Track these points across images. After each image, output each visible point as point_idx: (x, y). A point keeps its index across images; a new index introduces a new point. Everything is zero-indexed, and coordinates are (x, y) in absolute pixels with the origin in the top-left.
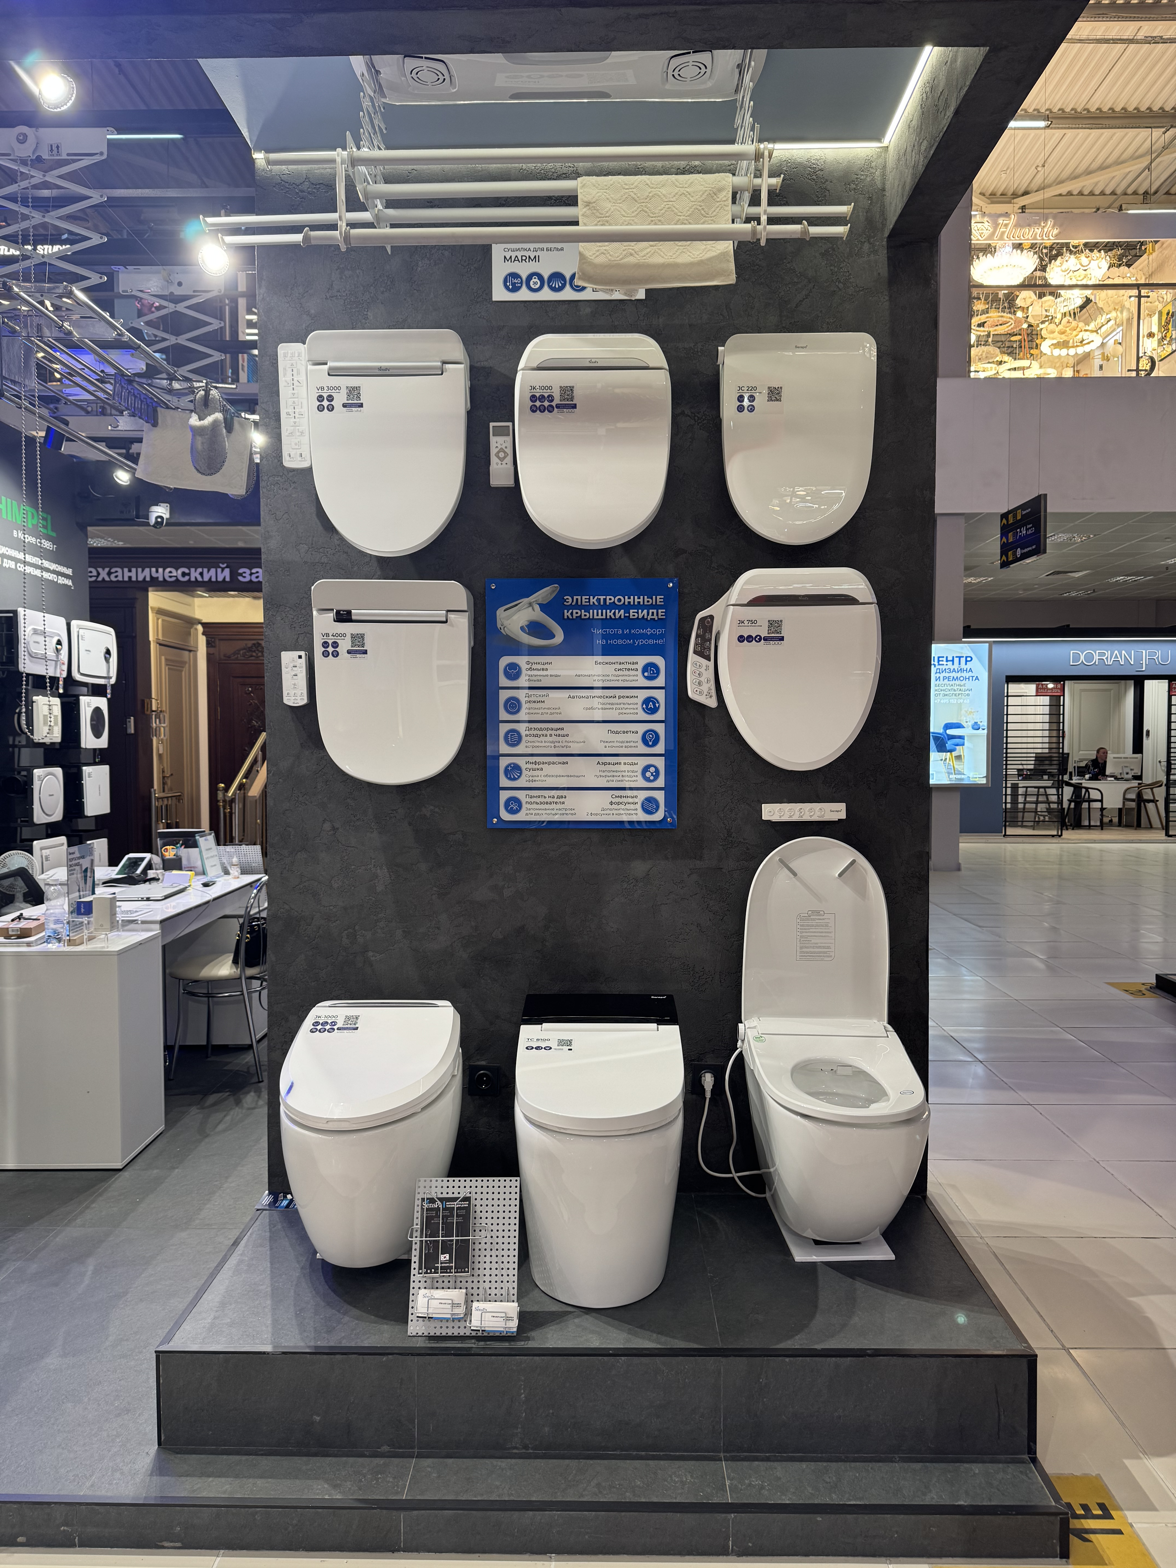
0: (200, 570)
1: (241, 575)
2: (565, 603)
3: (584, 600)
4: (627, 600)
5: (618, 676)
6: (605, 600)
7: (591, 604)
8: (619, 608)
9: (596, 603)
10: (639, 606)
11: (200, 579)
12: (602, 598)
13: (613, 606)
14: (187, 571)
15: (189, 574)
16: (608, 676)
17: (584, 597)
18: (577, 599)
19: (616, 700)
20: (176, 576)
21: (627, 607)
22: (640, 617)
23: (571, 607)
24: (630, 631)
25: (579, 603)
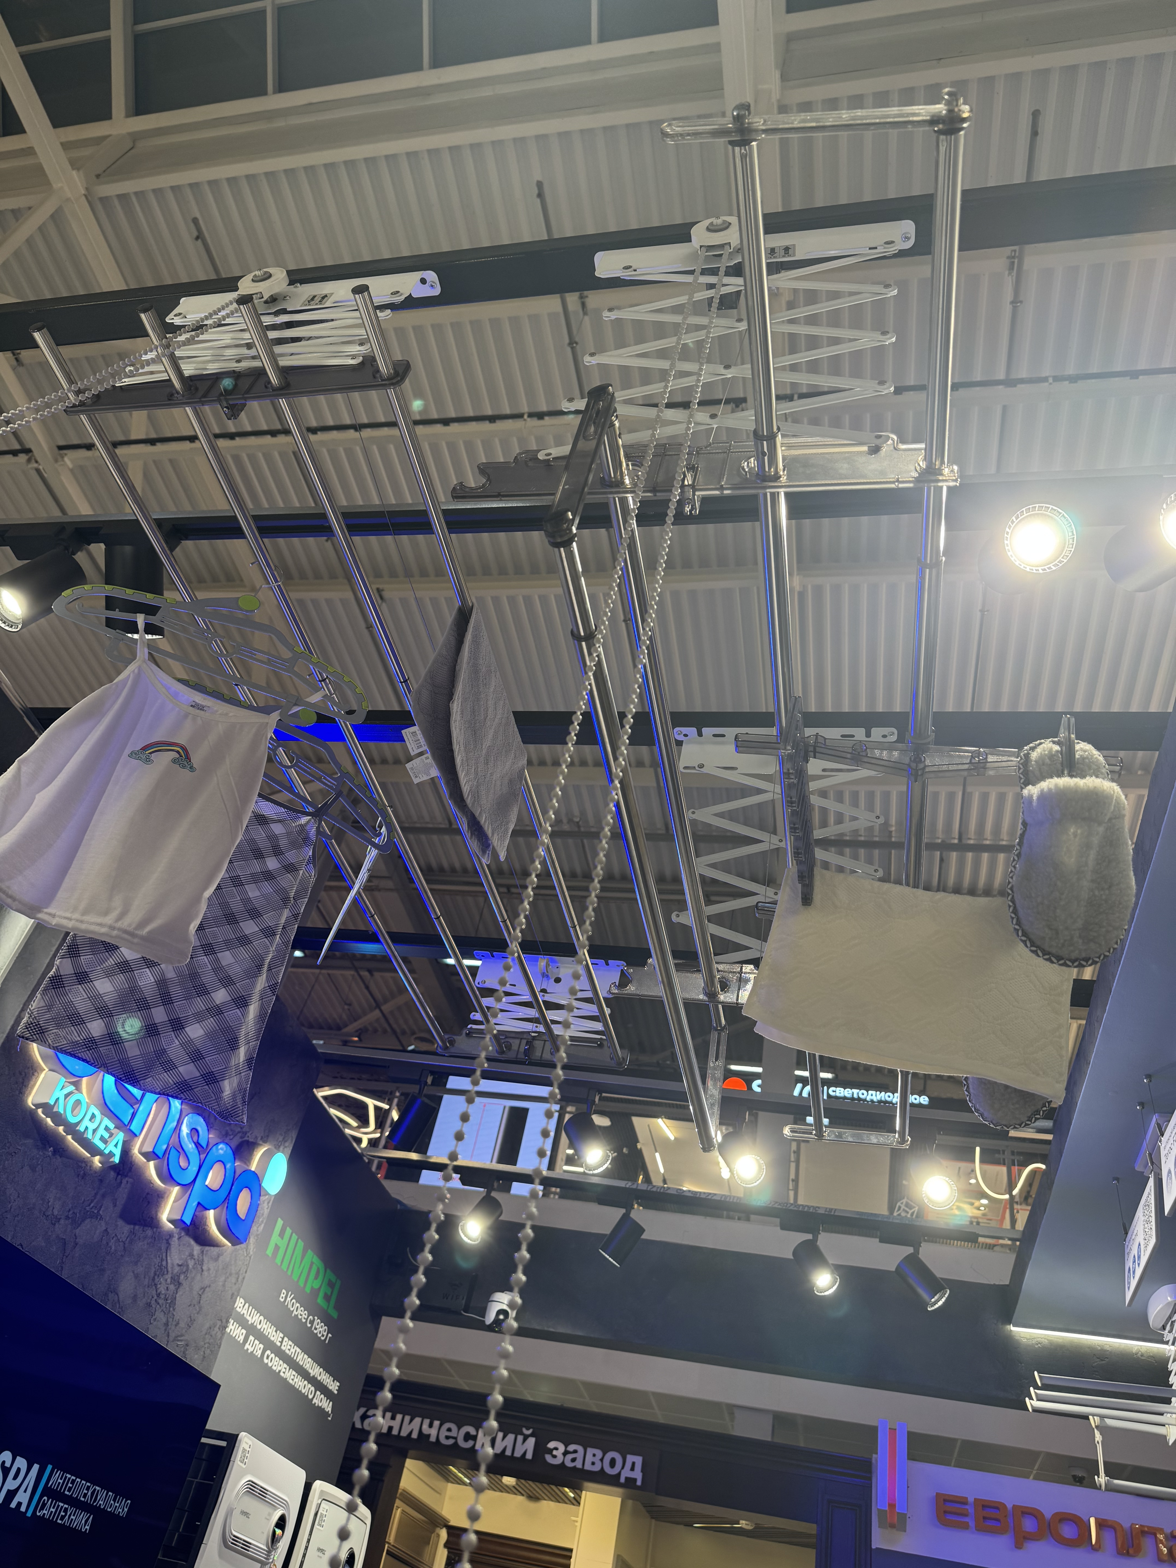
1: (550, 1451)
15: (474, 1438)
20: (455, 1438)
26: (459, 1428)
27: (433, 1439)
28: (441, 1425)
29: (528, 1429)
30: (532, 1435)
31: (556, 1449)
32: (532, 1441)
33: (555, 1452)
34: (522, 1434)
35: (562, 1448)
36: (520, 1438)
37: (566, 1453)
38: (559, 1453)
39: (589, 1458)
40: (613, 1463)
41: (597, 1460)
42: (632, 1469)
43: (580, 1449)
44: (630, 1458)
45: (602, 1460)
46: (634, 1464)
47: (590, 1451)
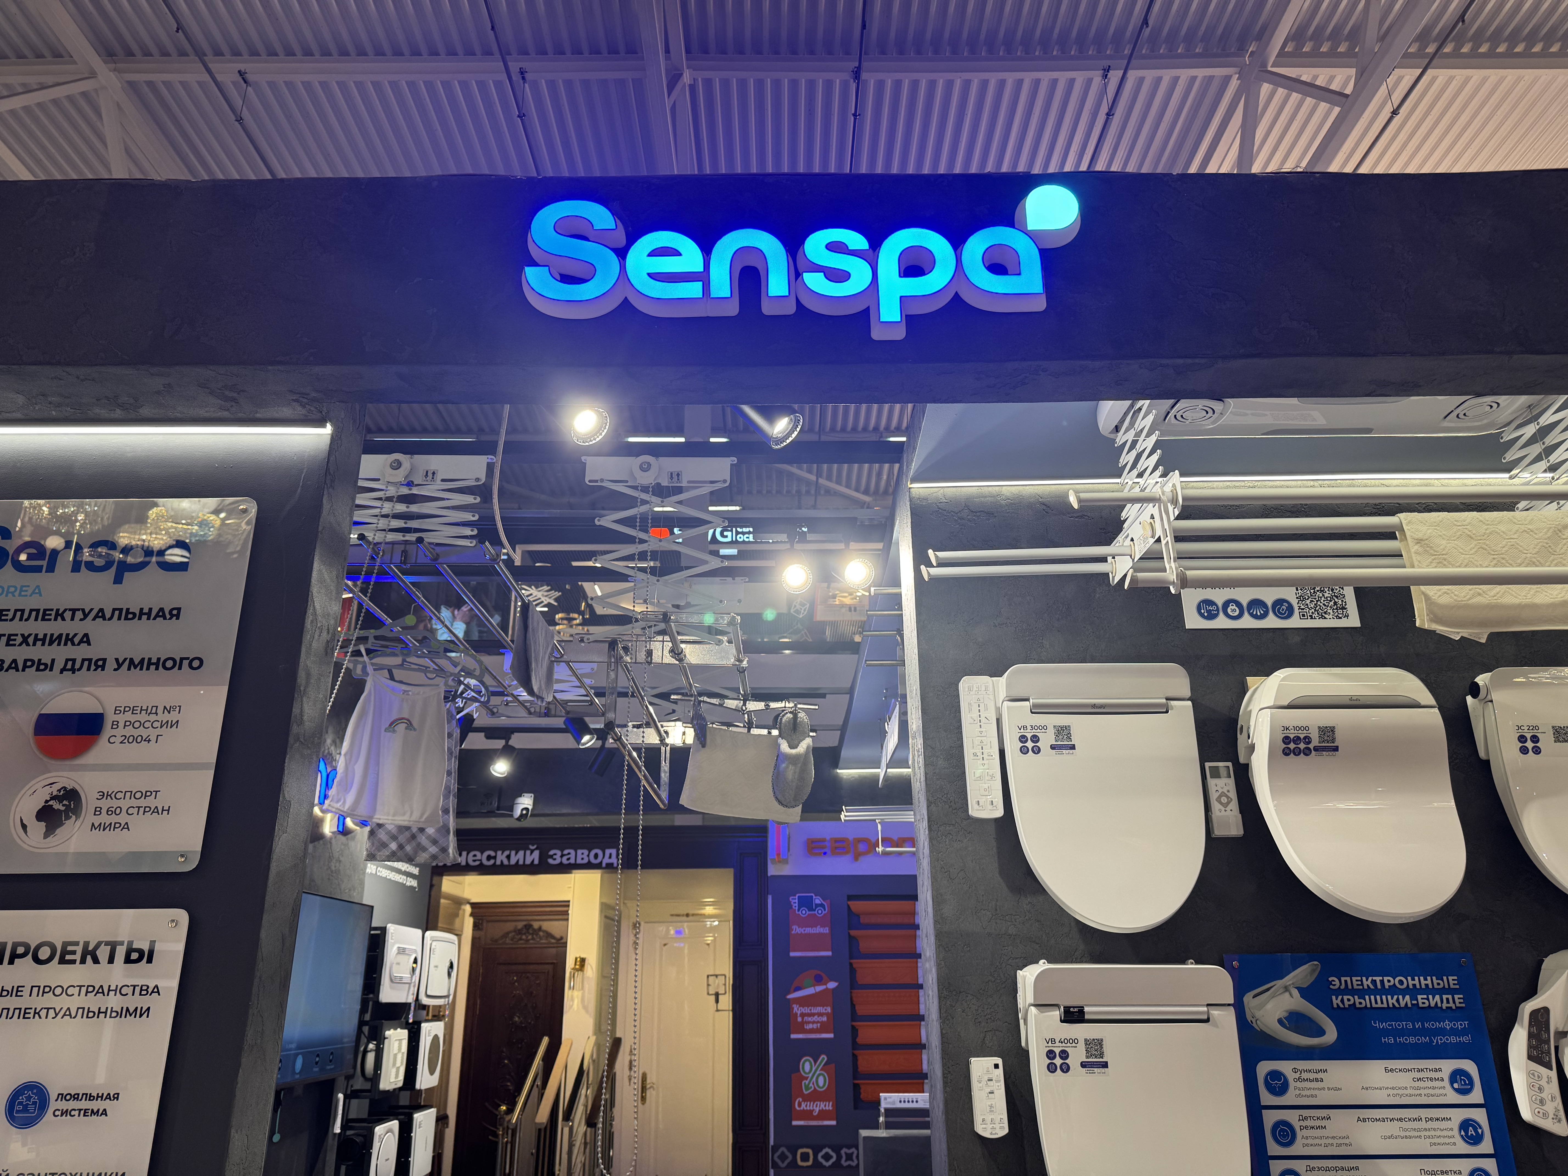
0: (507, 853)
1: (551, 857)
2: (1331, 987)
3: (1355, 983)
4: (1411, 982)
5: (1419, 1088)
6: (1382, 982)
7: (1366, 987)
8: (1404, 992)
9: (1372, 987)
10: (1427, 991)
11: (506, 862)
12: (1378, 979)
13: (1393, 990)
14: (492, 853)
15: (495, 858)
16: (1406, 1088)
17: (1354, 979)
18: (1346, 981)
19: (1423, 1124)
20: (481, 860)
21: (1413, 992)
22: (1433, 1005)
23: (1339, 992)
24: (1423, 1025)
25: (1350, 987)
26: (482, 853)
27: (464, 863)
28: (468, 854)
29: (533, 845)
30: (536, 849)
31: (555, 854)
32: (537, 853)
33: (554, 857)
34: (529, 849)
35: (559, 853)
36: (528, 852)
37: (562, 856)
38: (558, 857)
39: (579, 856)
40: (596, 856)
41: (585, 856)
42: (610, 857)
43: (572, 852)
44: (608, 852)
45: (588, 856)
46: (611, 854)
47: (579, 852)
